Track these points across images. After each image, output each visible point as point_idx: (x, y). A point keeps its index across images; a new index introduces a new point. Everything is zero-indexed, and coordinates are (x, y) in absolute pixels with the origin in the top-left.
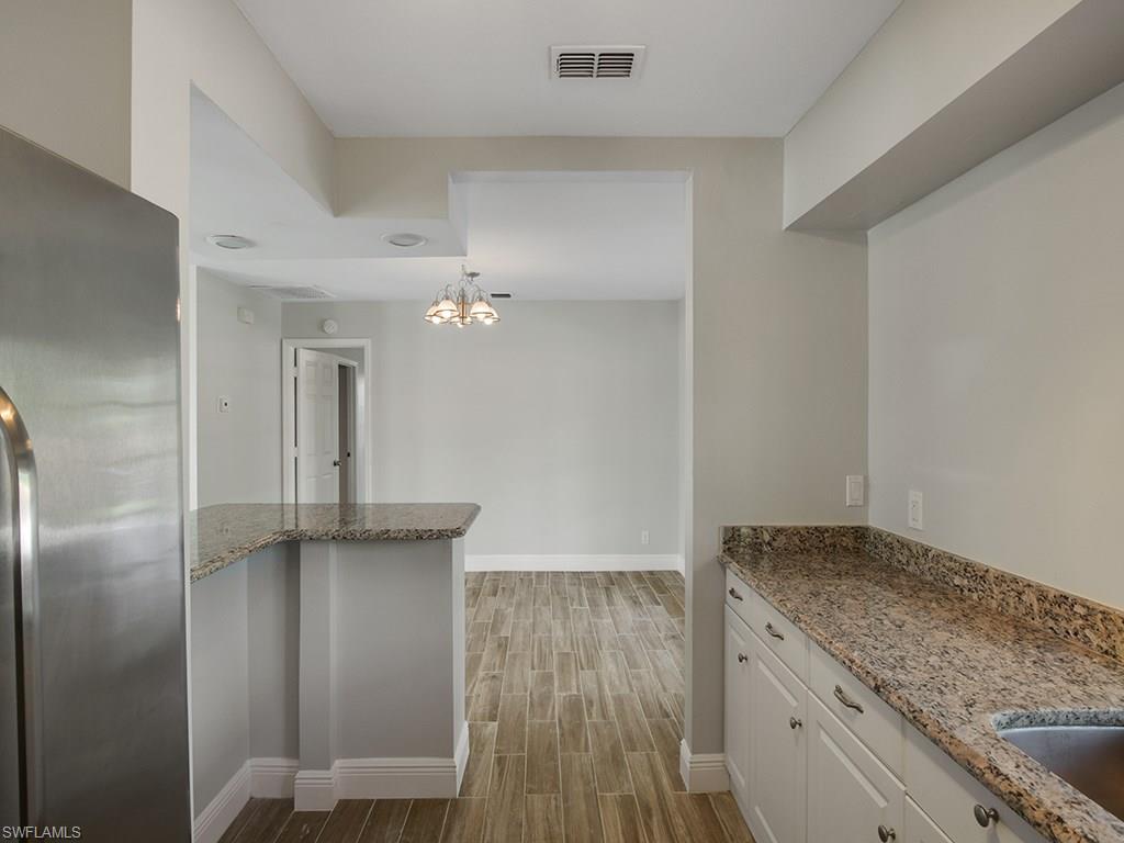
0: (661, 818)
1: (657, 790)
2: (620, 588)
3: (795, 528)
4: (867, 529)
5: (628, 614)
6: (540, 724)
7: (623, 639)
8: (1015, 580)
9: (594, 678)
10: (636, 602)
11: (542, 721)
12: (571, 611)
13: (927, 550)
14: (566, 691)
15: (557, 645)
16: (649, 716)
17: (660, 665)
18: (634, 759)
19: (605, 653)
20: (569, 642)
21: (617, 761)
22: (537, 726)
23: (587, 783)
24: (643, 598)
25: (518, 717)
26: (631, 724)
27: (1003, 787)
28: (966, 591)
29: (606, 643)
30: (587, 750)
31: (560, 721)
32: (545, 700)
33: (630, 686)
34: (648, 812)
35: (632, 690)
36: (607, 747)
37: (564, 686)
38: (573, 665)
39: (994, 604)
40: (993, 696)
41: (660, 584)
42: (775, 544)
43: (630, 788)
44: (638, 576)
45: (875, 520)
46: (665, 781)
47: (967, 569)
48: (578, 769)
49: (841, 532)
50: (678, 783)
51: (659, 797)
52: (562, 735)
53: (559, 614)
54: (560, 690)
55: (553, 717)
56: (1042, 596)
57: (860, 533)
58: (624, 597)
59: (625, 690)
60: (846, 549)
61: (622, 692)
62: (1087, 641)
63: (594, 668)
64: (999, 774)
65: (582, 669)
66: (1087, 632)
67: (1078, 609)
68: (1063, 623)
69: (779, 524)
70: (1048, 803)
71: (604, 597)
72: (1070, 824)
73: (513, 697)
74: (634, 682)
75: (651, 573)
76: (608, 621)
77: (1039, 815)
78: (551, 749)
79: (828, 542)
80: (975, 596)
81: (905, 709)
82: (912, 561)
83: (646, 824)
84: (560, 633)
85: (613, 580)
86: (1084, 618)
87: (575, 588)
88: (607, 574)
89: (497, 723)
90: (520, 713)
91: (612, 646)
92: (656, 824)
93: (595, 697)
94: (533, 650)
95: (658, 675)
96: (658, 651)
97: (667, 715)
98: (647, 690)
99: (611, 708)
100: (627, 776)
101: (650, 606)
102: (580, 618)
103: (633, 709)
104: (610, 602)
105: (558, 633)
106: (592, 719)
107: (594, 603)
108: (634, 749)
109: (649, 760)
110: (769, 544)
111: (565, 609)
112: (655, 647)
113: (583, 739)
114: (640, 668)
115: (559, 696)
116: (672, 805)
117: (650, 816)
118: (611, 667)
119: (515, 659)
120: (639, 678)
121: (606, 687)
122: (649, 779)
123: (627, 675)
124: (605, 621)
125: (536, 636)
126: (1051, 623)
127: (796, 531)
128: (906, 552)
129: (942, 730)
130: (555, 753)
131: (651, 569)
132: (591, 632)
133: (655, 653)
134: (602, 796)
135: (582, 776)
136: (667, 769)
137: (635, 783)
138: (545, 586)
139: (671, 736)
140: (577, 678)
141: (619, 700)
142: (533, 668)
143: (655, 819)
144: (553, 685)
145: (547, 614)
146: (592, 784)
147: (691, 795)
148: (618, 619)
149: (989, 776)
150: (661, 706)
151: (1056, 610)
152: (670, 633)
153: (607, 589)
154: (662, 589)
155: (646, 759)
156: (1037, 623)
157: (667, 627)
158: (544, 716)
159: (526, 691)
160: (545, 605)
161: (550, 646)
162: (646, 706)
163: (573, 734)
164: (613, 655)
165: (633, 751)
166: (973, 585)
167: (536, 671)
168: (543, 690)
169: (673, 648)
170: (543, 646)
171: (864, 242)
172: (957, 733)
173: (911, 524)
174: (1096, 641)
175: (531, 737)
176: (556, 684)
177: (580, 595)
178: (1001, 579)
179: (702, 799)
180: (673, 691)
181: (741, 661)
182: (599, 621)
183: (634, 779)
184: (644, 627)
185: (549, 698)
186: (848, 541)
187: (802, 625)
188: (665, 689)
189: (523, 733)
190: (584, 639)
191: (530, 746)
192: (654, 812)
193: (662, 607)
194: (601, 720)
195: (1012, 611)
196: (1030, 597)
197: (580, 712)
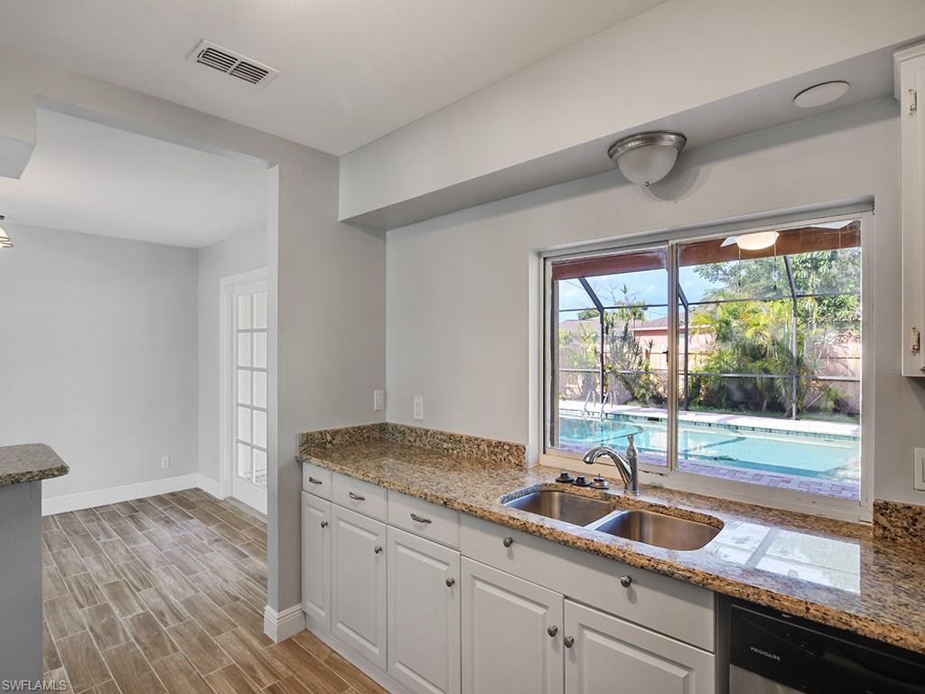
0: (262, 668)
1: (252, 652)
2: (146, 513)
3: (346, 429)
4: (387, 424)
5: (164, 533)
6: (116, 649)
7: (169, 554)
8: (476, 439)
9: (155, 594)
10: (168, 522)
11: (117, 646)
12: (100, 545)
13: (427, 431)
14: (130, 613)
15: (98, 578)
16: (221, 604)
17: (212, 564)
18: (223, 640)
19: (157, 570)
20: (112, 574)
21: (209, 647)
22: (114, 653)
23: (189, 674)
24: (173, 516)
25: (87, 654)
26: (208, 616)
27: (518, 524)
28: (450, 451)
29: (154, 562)
30: (175, 650)
31: (136, 639)
32: (111, 629)
33: (193, 588)
34: (251, 669)
35: (198, 591)
36: (194, 640)
37: (125, 610)
38: (127, 590)
39: (466, 454)
40: (492, 492)
41: (184, 501)
42: (334, 442)
43: (229, 660)
44: (160, 499)
45: (391, 418)
46: (255, 643)
47: (451, 438)
48: (174, 667)
49: (372, 428)
50: (266, 640)
51: (255, 656)
52: (145, 649)
53: (87, 550)
54: (123, 614)
55: (127, 639)
56: (489, 444)
57: (383, 428)
58: (155, 521)
59: (190, 593)
60: (375, 439)
61: (189, 596)
62: (510, 462)
63: (151, 586)
64: (514, 519)
65: (139, 590)
66: (510, 457)
67: (506, 447)
68: (499, 456)
69: (337, 427)
70: (535, 523)
71: (132, 526)
72: (546, 526)
73: (71, 639)
74: (196, 585)
75: (172, 494)
76: (146, 544)
77: (534, 528)
78: (140, 665)
79: (365, 436)
80: (455, 452)
81: (463, 508)
82: (418, 439)
83: (254, 678)
84: (97, 567)
85: (135, 509)
86: (508, 451)
87: (95, 523)
88: (125, 504)
89: (63, 668)
90: (87, 649)
91: (160, 563)
92: (260, 674)
93: (163, 607)
94: (71, 590)
95: (216, 572)
96: (207, 555)
97: (236, 599)
98: (211, 586)
99: (184, 611)
100: (222, 652)
101: (185, 522)
102: (114, 548)
103: (205, 605)
104: (141, 528)
105: (96, 568)
106: (168, 627)
107: (123, 532)
108: (219, 633)
109: (236, 635)
110: (330, 442)
111: (93, 546)
112: (202, 552)
113: (168, 644)
114: (196, 572)
115: (124, 621)
116: (268, 657)
117: (254, 671)
118: (169, 580)
119: (54, 605)
120: (199, 580)
121: (171, 597)
122: (241, 648)
123: (186, 581)
124: (142, 545)
125: (69, 578)
126: (494, 457)
127: (347, 431)
128: (414, 434)
129: (484, 511)
130: (144, 665)
131: (173, 491)
132: (132, 558)
133: (205, 557)
134: (206, 677)
135: (182, 670)
136: (253, 635)
137: (232, 656)
138: (56, 529)
139: (246, 611)
140: (137, 599)
141: (189, 603)
142: (81, 607)
143: (259, 671)
144: (113, 614)
145: (72, 555)
146: (194, 673)
147: (279, 644)
148: (156, 540)
149: (511, 522)
150: (228, 594)
151: (496, 450)
152: (212, 539)
153: (132, 517)
154: (190, 506)
155: (233, 635)
156: (487, 459)
157: (207, 534)
158: (117, 641)
159: (84, 628)
160: (65, 547)
161: (92, 581)
162: (215, 599)
163: (155, 644)
164: (167, 571)
165: (219, 634)
166: (454, 446)
167: (86, 609)
168: (103, 621)
169: (220, 548)
170: (83, 584)
171: (384, 239)
172: (491, 510)
173: (416, 417)
174: (513, 461)
175: (111, 664)
176: (116, 611)
177: (104, 529)
178: (469, 440)
179: (289, 643)
180: (234, 580)
181: (323, 526)
182: (135, 546)
183: (229, 653)
184: (187, 540)
185: (114, 625)
186: (376, 434)
187: (386, 484)
188: (227, 581)
189: (101, 664)
190: (127, 566)
191: (114, 670)
192: (255, 667)
193: (196, 520)
194: (177, 624)
195: (475, 456)
196: (484, 446)
197: (154, 624)
